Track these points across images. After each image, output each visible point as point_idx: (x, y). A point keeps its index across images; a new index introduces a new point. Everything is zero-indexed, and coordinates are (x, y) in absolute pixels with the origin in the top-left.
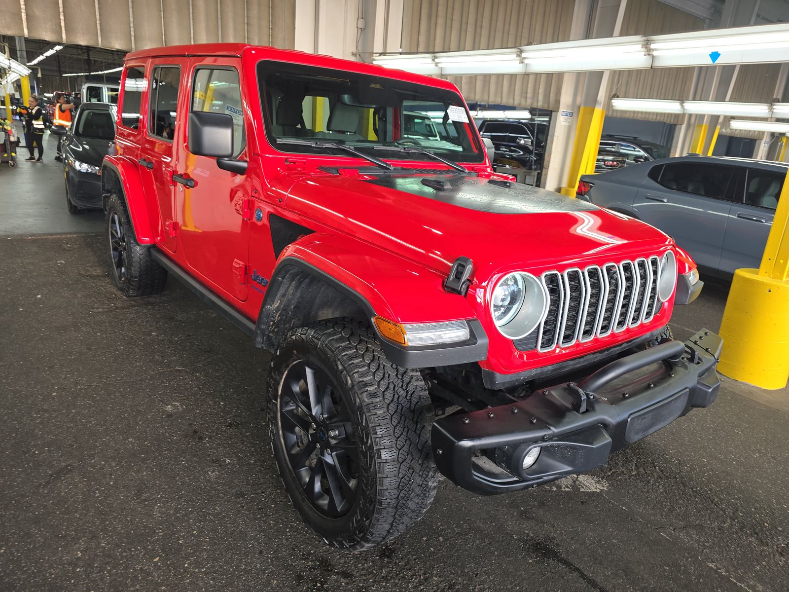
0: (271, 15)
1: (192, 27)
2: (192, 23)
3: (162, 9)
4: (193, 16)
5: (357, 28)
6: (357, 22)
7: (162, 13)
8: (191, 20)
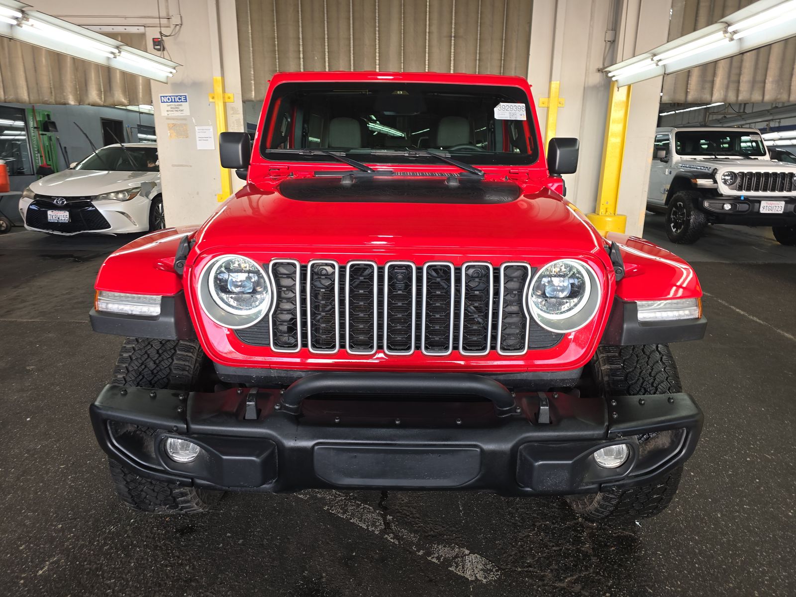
0: (503, 47)
3: (402, 62)
5: (605, 41)
6: (606, 35)
7: (402, 64)
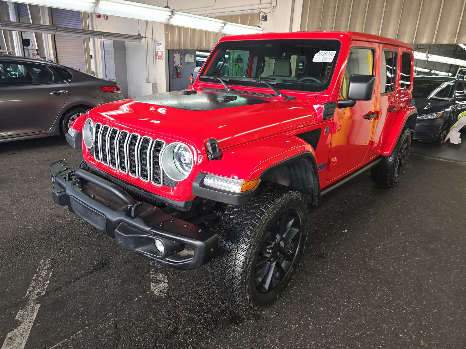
1: (418, 23)
2: (418, 20)
4: (420, 16)
8: (419, 18)
